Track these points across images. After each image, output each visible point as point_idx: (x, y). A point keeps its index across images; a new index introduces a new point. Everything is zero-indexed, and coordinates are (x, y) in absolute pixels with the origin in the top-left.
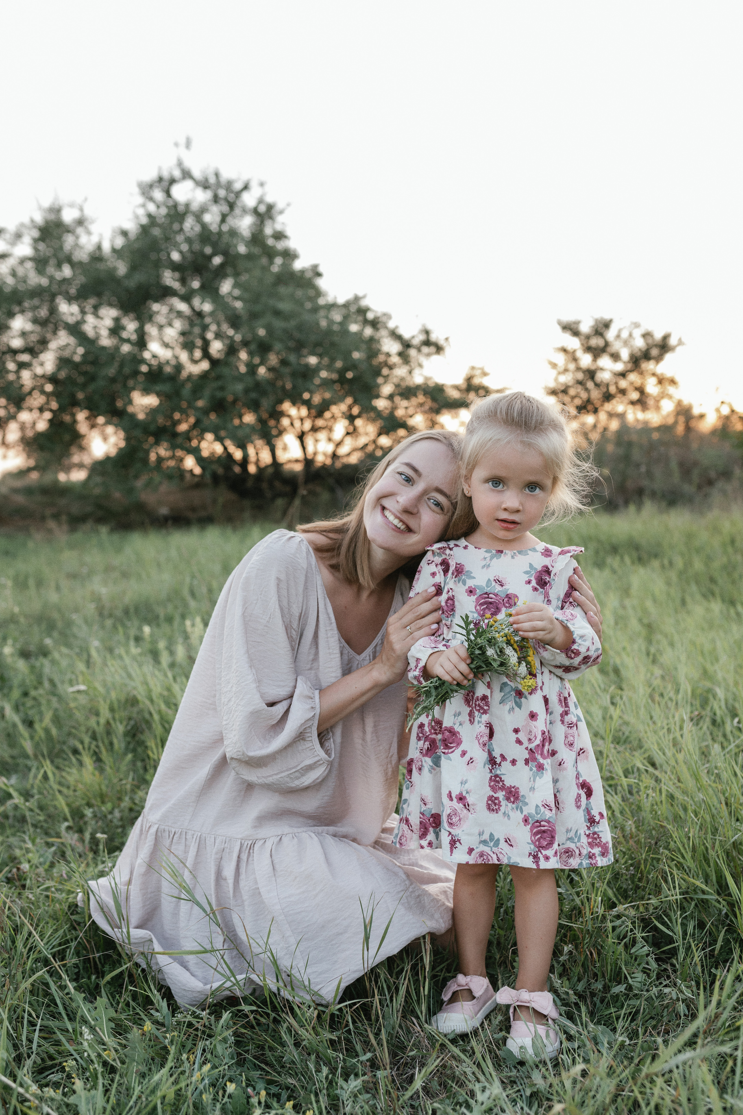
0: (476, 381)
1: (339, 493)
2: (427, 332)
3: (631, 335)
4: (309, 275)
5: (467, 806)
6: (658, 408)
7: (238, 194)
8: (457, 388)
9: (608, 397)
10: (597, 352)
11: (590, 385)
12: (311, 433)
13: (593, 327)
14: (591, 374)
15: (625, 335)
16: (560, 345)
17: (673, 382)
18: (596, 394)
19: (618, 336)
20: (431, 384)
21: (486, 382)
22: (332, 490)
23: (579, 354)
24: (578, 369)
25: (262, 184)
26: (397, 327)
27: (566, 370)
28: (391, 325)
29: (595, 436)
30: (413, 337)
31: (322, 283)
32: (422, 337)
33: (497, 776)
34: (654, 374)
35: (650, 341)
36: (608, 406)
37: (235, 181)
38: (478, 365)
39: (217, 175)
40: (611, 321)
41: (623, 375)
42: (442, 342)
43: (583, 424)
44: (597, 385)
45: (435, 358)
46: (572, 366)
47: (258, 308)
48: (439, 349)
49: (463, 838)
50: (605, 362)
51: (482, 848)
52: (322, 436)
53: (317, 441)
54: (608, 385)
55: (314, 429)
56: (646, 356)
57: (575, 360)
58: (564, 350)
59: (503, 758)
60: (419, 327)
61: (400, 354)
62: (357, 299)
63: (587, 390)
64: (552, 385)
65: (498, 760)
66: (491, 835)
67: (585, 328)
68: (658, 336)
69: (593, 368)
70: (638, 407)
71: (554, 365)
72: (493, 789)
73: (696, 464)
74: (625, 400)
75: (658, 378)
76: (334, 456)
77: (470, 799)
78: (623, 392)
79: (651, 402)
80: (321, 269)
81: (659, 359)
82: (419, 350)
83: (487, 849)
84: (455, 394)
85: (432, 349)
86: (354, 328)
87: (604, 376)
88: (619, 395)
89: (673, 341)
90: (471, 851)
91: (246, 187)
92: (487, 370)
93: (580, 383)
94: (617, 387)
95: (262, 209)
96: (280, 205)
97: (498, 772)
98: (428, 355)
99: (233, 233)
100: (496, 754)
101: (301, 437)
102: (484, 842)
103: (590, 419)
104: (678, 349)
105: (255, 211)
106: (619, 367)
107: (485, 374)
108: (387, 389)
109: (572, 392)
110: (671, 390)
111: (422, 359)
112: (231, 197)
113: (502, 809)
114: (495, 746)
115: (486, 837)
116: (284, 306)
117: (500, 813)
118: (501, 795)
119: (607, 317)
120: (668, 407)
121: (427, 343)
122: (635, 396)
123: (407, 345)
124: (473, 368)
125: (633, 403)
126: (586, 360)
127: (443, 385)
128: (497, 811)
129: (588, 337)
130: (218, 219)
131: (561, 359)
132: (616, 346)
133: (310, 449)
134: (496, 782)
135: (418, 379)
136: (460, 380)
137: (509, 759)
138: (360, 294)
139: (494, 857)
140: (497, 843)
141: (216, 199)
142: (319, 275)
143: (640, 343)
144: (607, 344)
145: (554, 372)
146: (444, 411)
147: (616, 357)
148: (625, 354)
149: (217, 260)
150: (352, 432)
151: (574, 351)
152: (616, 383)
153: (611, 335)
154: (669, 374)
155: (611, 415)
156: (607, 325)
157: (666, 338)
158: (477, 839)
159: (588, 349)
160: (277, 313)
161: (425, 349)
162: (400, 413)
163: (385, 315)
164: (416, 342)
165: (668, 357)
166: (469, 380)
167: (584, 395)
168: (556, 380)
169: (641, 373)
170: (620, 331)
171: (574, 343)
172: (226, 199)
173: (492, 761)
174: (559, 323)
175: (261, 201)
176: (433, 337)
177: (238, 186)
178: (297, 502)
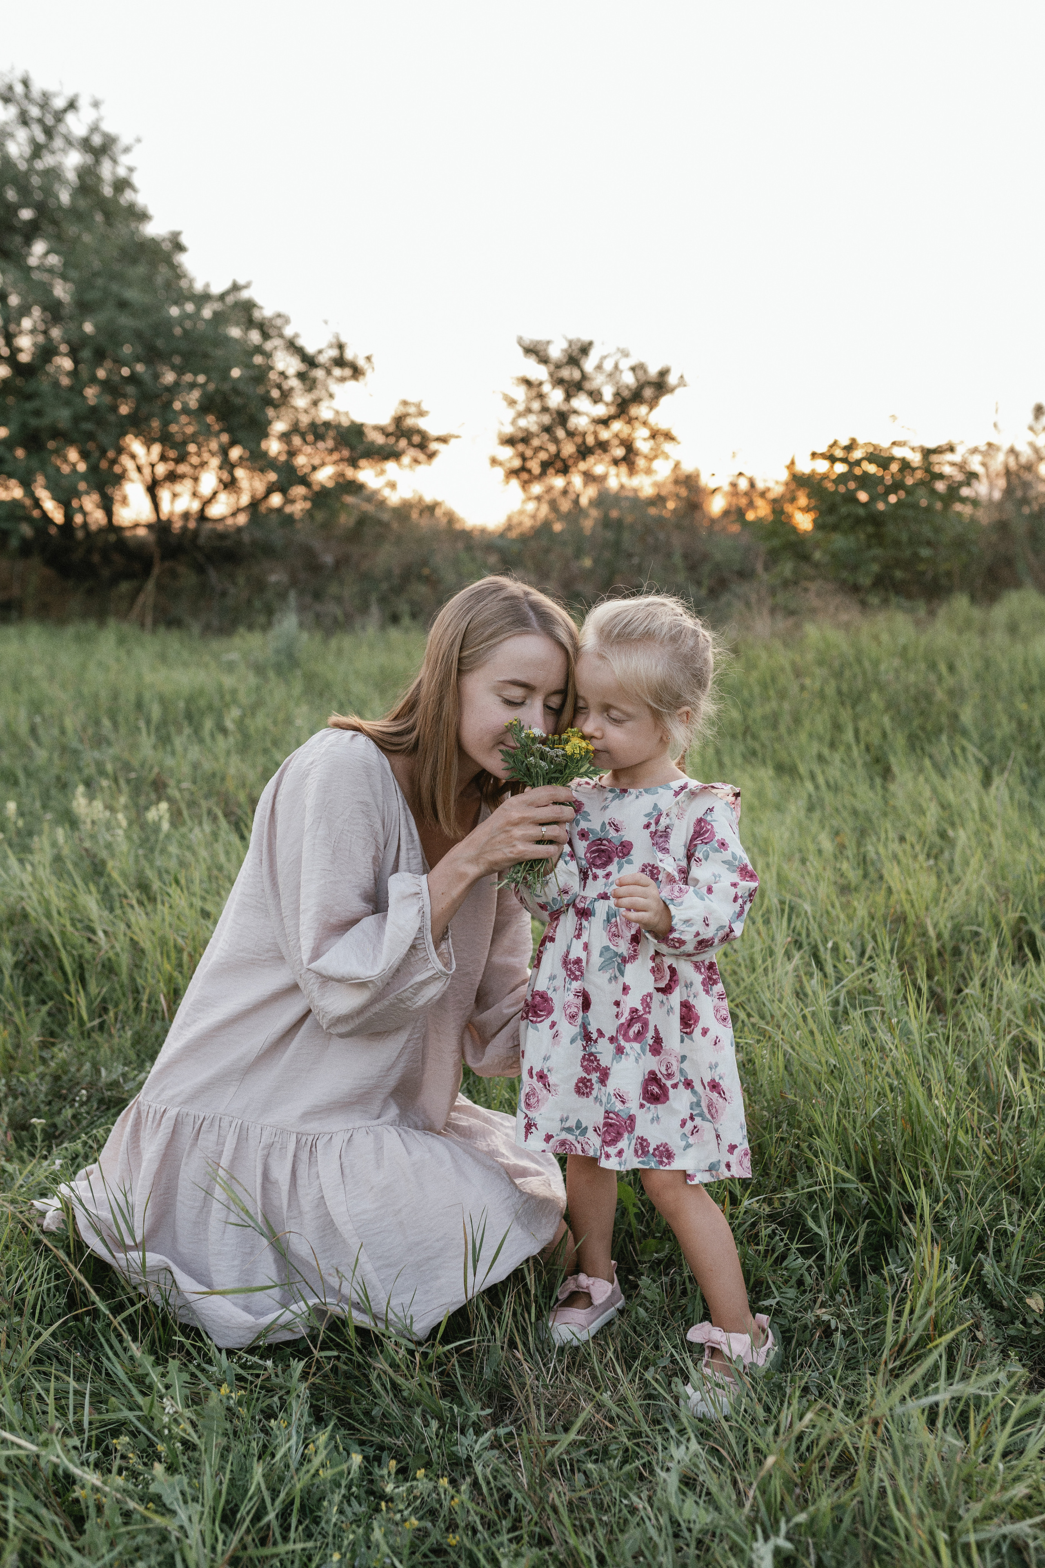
0: (410, 422)
1: (213, 575)
2: (341, 347)
3: (616, 367)
4: (167, 246)
5: (547, 1086)
6: (649, 471)
7: (59, 116)
8: (382, 430)
9: (584, 452)
10: (573, 388)
11: (560, 433)
12: (168, 484)
13: (565, 351)
14: (562, 417)
15: (608, 366)
16: (521, 374)
17: (669, 437)
18: (569, 449)
19: (599, 367)
20: (345, 422)
21: (423, 424)
22: (201, 570)
23: (546, 388)
24: (545, 409)
25: (96, 104)
26: (297, 335)
27: (529, 411)
28: (288, 332)
29: (565, 505)
30: (320, 352)
31: (184, 260)
32: (334, 353)
33: (591, 1054)
34: (645, 423)
35: (643, 379)
36: (582, 466)
37: (55, 95)
38: (411, 399)
39: (26, 83)
40: (590, 344)
41: (605, 422)
42: (361, 363)
43: (550, 489)
44: (571, 434)
45: (351, 384)
46: (536, 405)
47: (92, 295)
48: (357, 372)
49: (539, 1122)
50: (581, 402)
51: (564, 1135)
52: (184, 488)
53: (175, 495)
54: (584, 435)
55: (172, 477)
56: (637, 397)
57: (541, 396)
58: (528, 383)
59: (600, 1033)
60: (329, 338)
61: (301, 376)
62: (236, 288)
63: (556, 441)
64: (509, 430)
65: (594, 1036)
66: (579, 1123)
67: (556, 352)
68: (653, 370)
69: (564, 408)
70: (623, 469)
71: (512, 403)
72: (586, 1070)
73: (705, 557)
74: (607, 458)
75: (651, 429)
76: (202, 517)
77: (552, 1079)
78: (603, 446)
79: (641, 463)
80: (184, 240)
81: (653, 404)
82: (329, 372)
83: (570, 1138)
84: (380, 439)
85: (348, 372)
86: (235, 332)
87: (580, 422)
88: (599, 451)
89: (672, 379)
90: (548, 1138)
91: (72, 105)
92: (425, 407)
93: (547, 429)
94: (596, 438)
95: (97, 140)
96: (125, 139)
97: (593, 1050)
98: (342, 379)
99: (53, 174)
100: (593, 1029)
101: (152, 489)
102: (569, 1130)
103: (559, 482)
104: (678, 391)
105: (86, 144)
106: (601, 411)
107: (421, 414)
108: (279, 426)
109: (536, 442)
110: (668, 447)
111: (334, 387)
112: (49, 121)
113: (594, 1093)
114: (591, 1019)
115: (571, 1123)
116: (132, 294)
117: (591, 1098)
118: (594, 1077)
119: (585, 338)
120: (663, 470)
121: (340, 362)
122: (620, 452)
123: (310, 361)
124: (405, 403)
125: (616, 462)
126: (556, 397)
127: (362, 425)
128: (588, 1095)
129: (558, 366)
130: (27, 151)
131: (520, 394)
132: (598, 381)
133: (166, 507)
134: (590, 1061)
135: (325, 413)
136: (385, 419)
137: (607, 1035)
138: (241, 281)
139: (579, 1147)
140: (584, 1131)
141: (24, 120)
142: (179, 247)
143: (629, 379)
144: (584, 377)
145: (511, 413)
146: (363, 463)
147: (596, 397)
148: (608, 393)
149: (26, 214)
150: (230, 485)
151: (540, 384)
152: (595, 434)
153: (589, 365)
154: (663, 426)
155: (589, 477)
156: (585, 349)
157: (663, 373)
158: (558, 1125)
159: (559, 382)
160: (123, 305)
161: (337, 372)
162: (301, 461)
163: (279, 316)
164: (323, 359)
165: (665, 400)
166: (399, 420)
167: (552, 448)
168: (514, 422)
169: (630, 421)
170: (604, 358)
171: (539, 372)
172: (40, 121)
173: (587, 1037)
174: (520, 341)
175: (95, 129)
176: (349, 355)
177: (59, 103)
178: (150, 586)
